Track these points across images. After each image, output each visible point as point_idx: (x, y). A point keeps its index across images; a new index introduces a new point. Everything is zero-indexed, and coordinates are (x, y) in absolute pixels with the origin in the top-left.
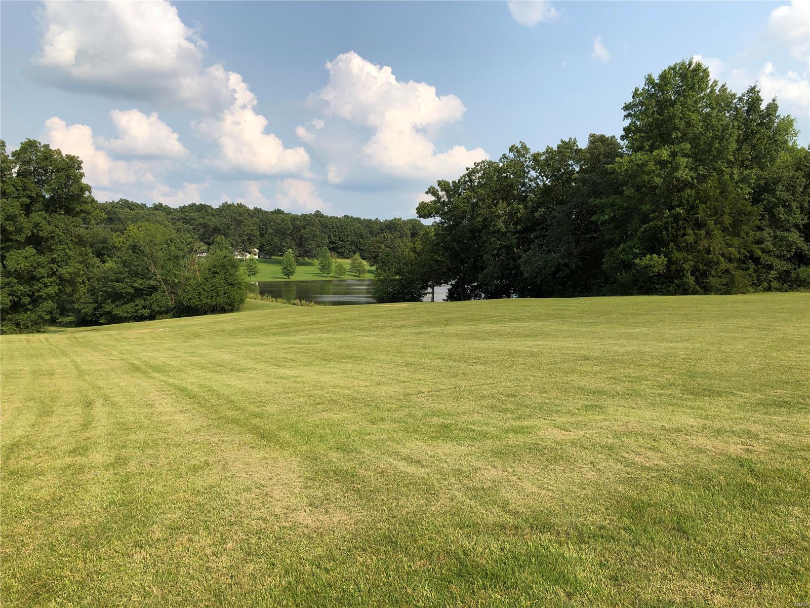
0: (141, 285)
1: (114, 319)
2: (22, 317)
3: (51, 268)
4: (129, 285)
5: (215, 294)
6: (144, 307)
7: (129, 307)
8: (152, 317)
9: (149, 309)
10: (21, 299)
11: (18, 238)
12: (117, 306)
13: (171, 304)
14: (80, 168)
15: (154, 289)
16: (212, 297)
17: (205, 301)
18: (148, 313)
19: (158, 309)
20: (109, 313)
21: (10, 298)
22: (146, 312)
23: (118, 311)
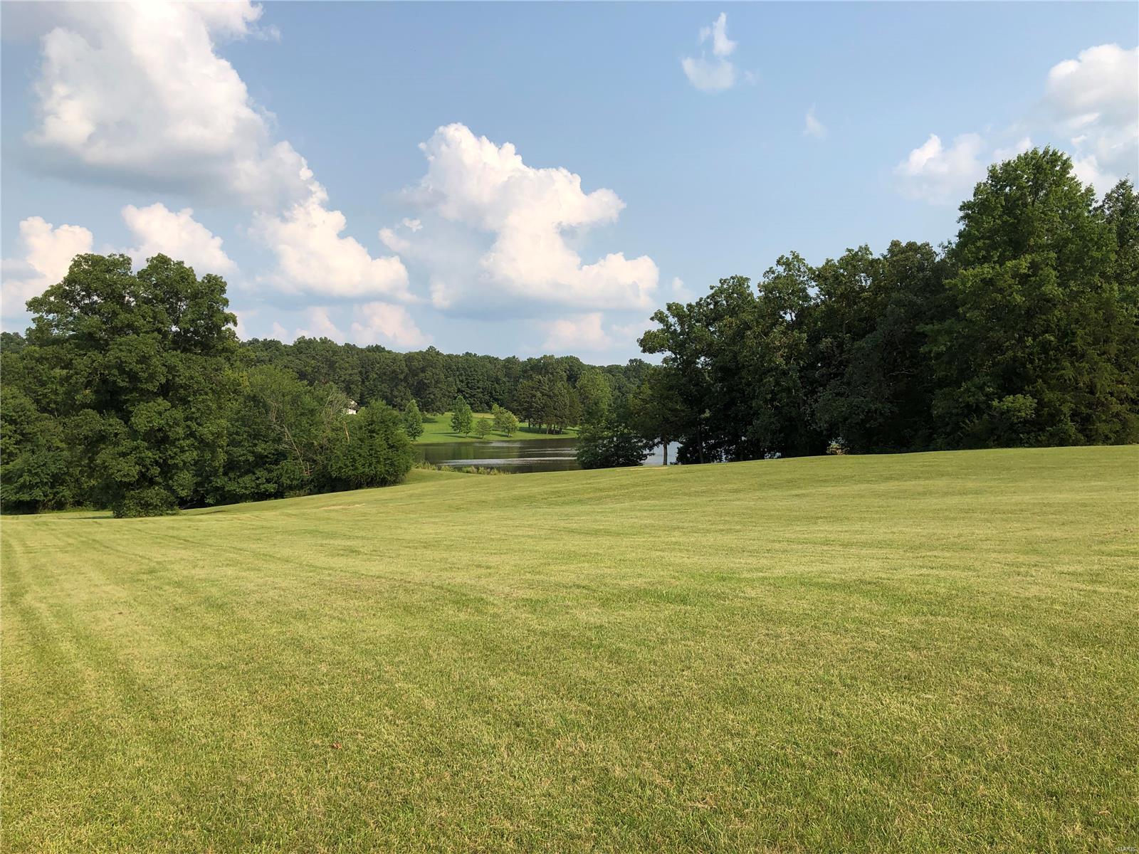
0: (265, 449)
1: (227, 498)
2: (151, 494)
3: (188, 427)
4: (250, 451)
5: (374, 460)
6: (268, 481)
7: (247, 480)
8: (279, 495)
9: (276, 483)
10: (148, 469)
11: (150, 387)
12: (230, 480)
13: (306, 475)
14: (223, 291)
15: (281, 456)
16: (370, 465)
17: (361, 469)
18: (274, 488)
19: (289, 482)
20: (217, 489)
21: (137, 467)
22: (271, 487)
23: (232, 487)
